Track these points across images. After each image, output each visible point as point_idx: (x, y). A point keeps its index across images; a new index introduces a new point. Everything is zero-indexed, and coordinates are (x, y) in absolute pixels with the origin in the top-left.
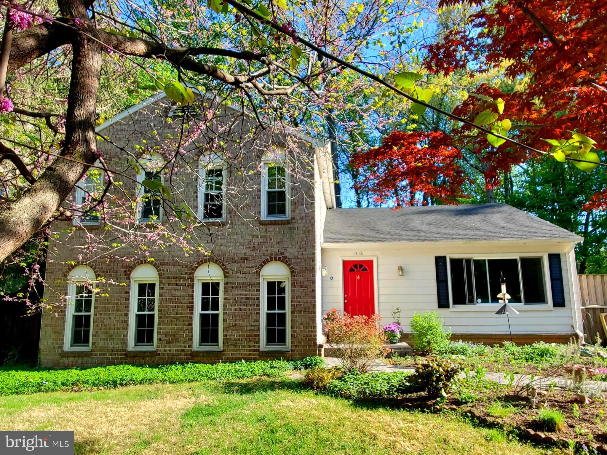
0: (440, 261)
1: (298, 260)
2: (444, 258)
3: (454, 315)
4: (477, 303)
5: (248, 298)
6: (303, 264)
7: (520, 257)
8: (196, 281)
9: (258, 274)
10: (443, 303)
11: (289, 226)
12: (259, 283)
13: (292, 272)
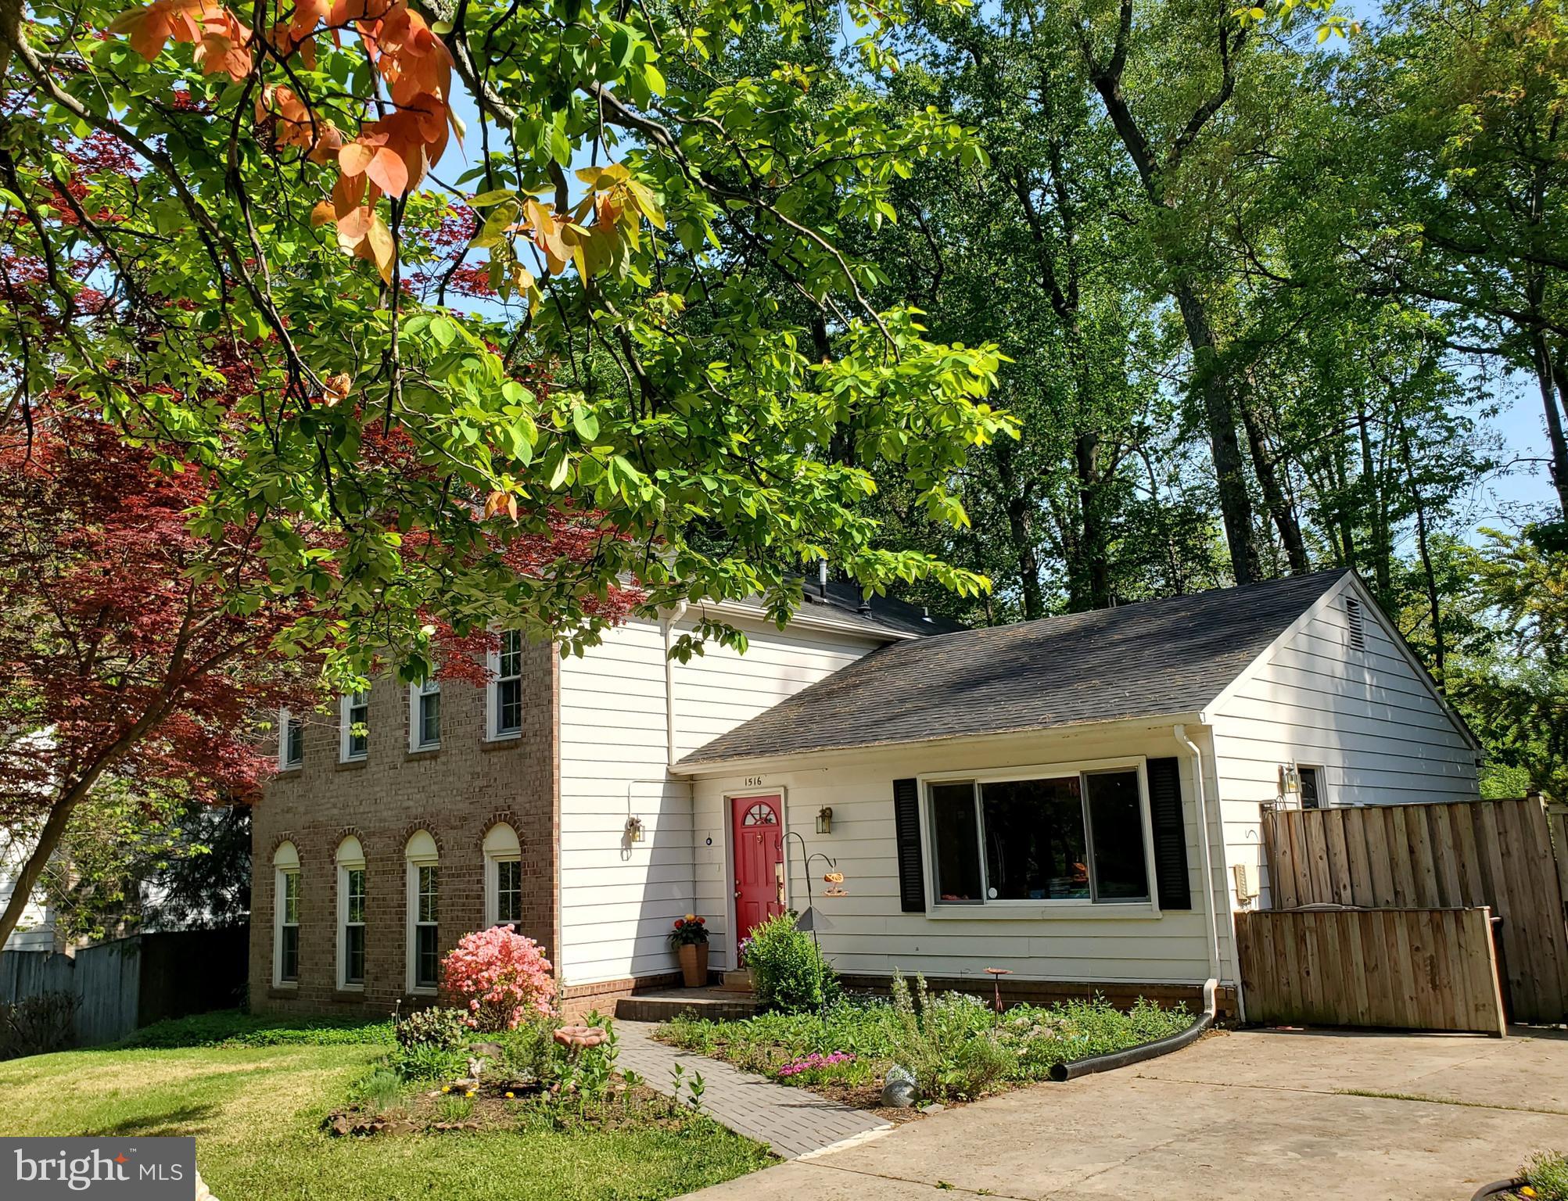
0: (904, 790)
1: (531, 819)
2: (913, 782)
3: (937, 929)
4: (989, 898)
5: (467, 897)
6: (537, 826)
7: (1083, 773)
8: (409, 866)
9: (479, 848)
10: (912, 902)
11: (518, 751)
12: (482, 867)
13: (522, 843)
